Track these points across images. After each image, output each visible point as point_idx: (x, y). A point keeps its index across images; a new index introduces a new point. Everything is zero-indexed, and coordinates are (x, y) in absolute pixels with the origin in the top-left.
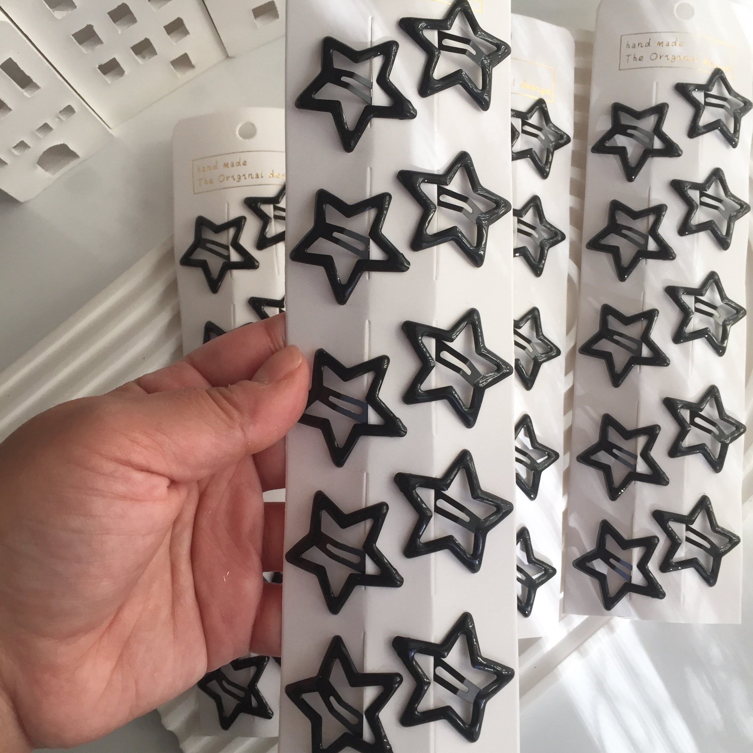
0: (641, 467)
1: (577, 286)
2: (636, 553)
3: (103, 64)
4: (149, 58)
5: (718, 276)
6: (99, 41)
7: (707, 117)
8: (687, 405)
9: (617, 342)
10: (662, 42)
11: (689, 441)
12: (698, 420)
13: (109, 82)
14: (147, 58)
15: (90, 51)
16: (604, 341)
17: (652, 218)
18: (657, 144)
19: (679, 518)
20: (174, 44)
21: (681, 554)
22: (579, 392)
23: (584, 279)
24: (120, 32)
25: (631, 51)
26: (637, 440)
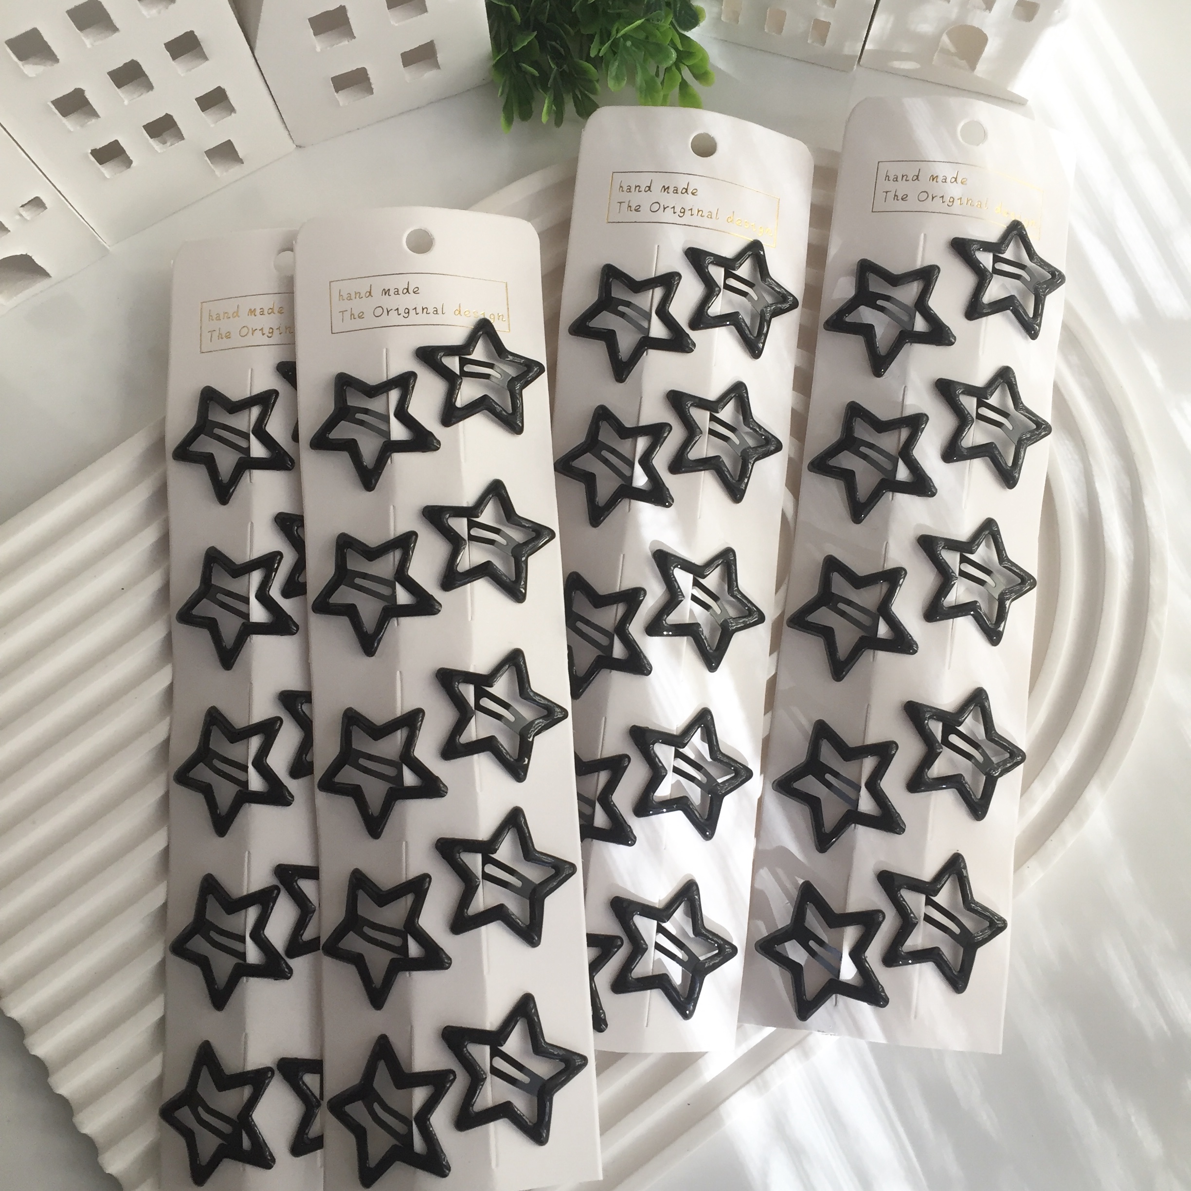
0: (866, 804)
1: (792, 524)
2: (850, 935)
3: (98, 148)
4: (171, 145)
5: (998, 527)
6: (94, 114)
7: (995, 290)
8: (939, 715)
9: (843, 614)
10: (937, 176)
11: (939, 768)
12: (954, 739)
13: (108, 176)
14: (169, 144)
15: (78, 128)
16: (824, 610)
17: (905, 433)
18: (920, 325)
19: (916, 885)
20: (212, 126)
21: (918, 940)
22: (783, 685)
23: (801, 517)
24: (126, 102)
25: (890, 186)
26: (862, 763)
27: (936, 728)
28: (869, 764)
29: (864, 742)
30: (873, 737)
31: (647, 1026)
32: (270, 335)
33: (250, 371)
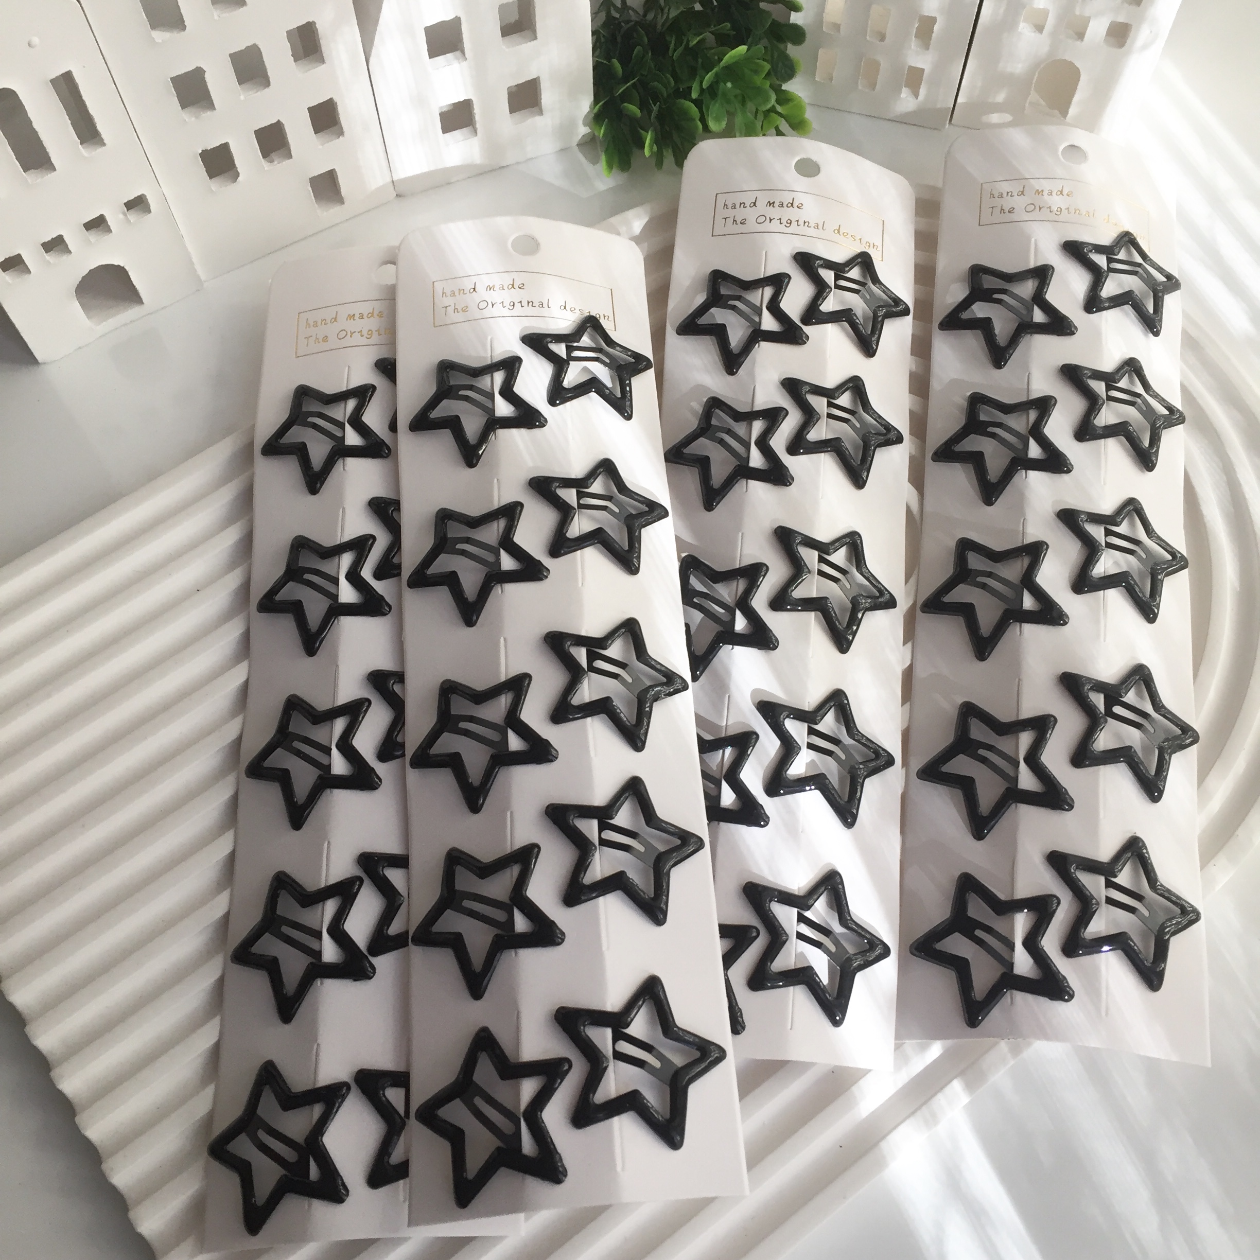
0: (1027, 780)
2: (1021, 923)
4: (279, 163)
5: (1141, 505)
6: (211, 105)
8: (1100, 687)
9: (982, 587)
10: (1043, 191)
12: (1118, 710)
13: (215, 190)
14: (275, 162)
15: (193, 119)
16: (962, 587)
17: (1033, 415)
18: (1039, 316)
19: (1093, 867)
20: (320, 150)
21: (1097, 926)
22: (920, 673)
24: (242, 97)
25: (997, 201)
26: (1018, 739)
27: (1098, 700)
28: (1025, 739)
29: (1018, 717)
30: (1028, 710)
31: (791, 1029)
32: (369, 337)
33: (347, 368)
